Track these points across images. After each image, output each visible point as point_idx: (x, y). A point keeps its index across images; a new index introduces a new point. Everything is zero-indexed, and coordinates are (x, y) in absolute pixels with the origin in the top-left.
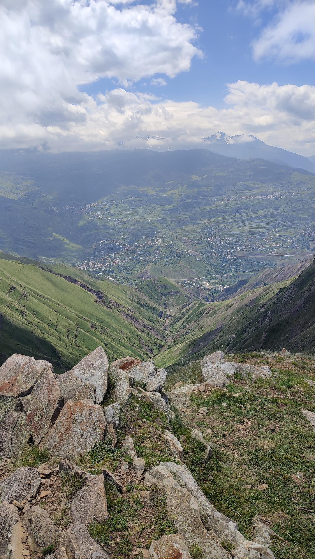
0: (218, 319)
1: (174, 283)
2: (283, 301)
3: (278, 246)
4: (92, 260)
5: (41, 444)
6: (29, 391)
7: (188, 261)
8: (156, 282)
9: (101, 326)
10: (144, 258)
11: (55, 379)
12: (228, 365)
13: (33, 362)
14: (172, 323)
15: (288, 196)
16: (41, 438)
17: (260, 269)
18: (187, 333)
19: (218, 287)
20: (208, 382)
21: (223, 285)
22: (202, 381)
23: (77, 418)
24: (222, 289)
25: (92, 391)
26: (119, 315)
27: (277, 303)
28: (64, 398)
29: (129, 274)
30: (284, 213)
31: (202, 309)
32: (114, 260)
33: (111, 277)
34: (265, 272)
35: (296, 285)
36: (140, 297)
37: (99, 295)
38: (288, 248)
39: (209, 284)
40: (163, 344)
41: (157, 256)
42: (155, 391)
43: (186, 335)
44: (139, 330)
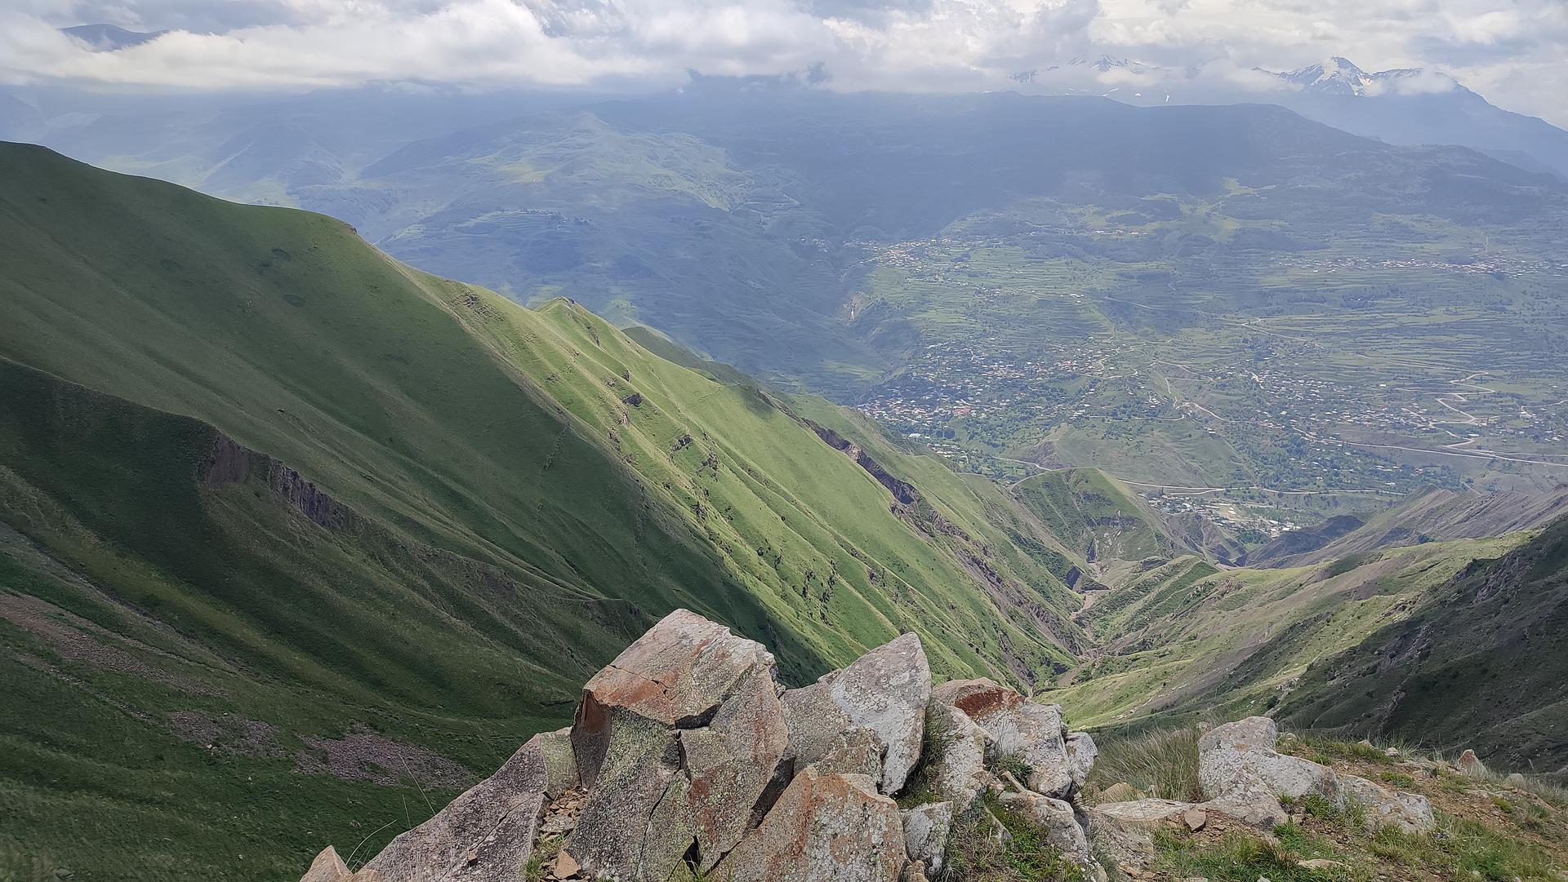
0: (1251, 620)
1: (1126, 491)
2: (1477, 602)
3: (1485, 424)
4: (899, 394)
5: (719, 871)
6: (706, 719)
7: (1179, 434)
8: (1072, 480)
9: (897, 581)
10: (1047, 407)
11: (779, 698)
12: (1289, 766)
13: (726, 641)
14: (1105, 609)
15: (1543, 271)
16: (719, 853)
17: (1410, 489)
18: (1144, 645)
19: (1263, 525)
20: (1218, 803)
21: (1282, 522)
22: (1197, 795)
23: (825, 820)
24: (1275, 533)
25: (876, 755)
26: (952, 557)
27: (1455, 604)
28: (795, 758)
29: (995, 446)
30: (1520, 325)
31: (1202, 581)
32: (957, 402)
33: (945, 449)
34: (1427, 502)
35: (1531, 559)
36: (1020, 517)
37: (904, 493)
38: (1519, 436)
39: (1234, 510)
40: (1067, 662)
41: (1086, 405)
42: (1055, 795)
43: (1140, 651)
44: (1002, 610)
